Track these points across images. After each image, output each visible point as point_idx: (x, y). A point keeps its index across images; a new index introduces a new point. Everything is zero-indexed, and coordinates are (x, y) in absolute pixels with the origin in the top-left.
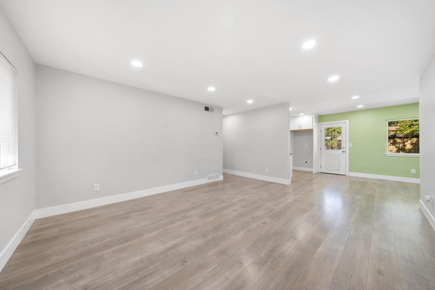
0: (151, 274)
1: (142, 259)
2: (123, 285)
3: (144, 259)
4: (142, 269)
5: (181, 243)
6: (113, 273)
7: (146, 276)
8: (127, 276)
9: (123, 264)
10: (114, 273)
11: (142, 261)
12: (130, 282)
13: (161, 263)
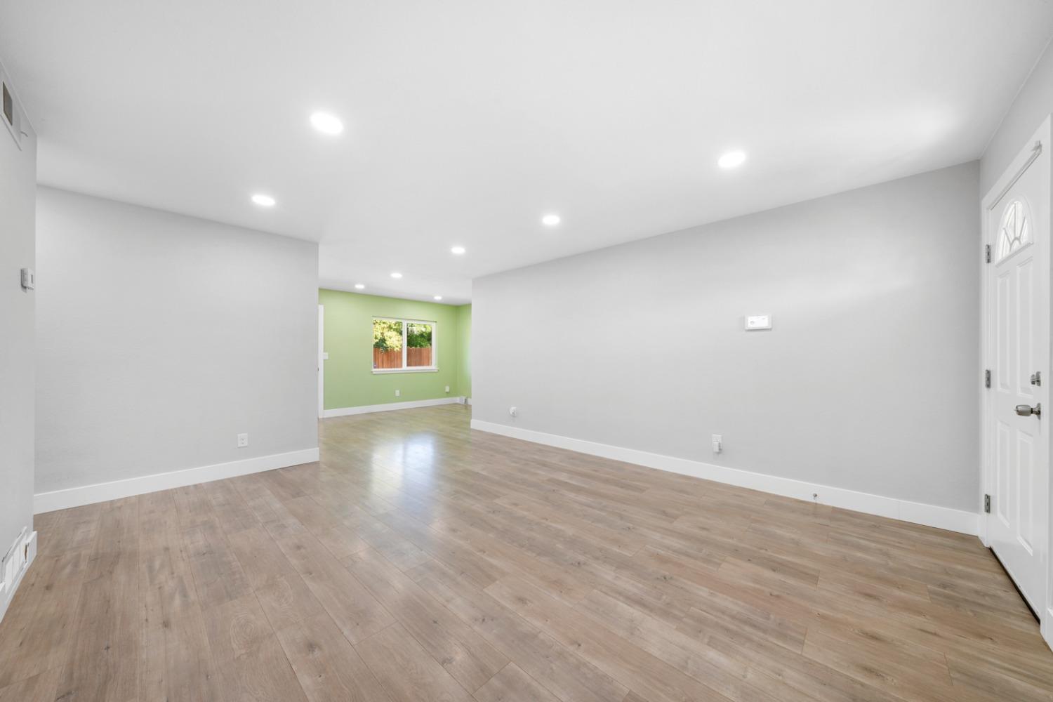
0: (723, 612)
1: (709, 644)
2: (775, 642)
3: (706, 640)
4: (727, 630)
5: (620, 593)
6: (780, 678)
7: (733, 617)
8: (760, 645)
9: (750, 676)
10: (779, 675)
11: (712, 643)
12: (762, 634)
13: (692, 608)
